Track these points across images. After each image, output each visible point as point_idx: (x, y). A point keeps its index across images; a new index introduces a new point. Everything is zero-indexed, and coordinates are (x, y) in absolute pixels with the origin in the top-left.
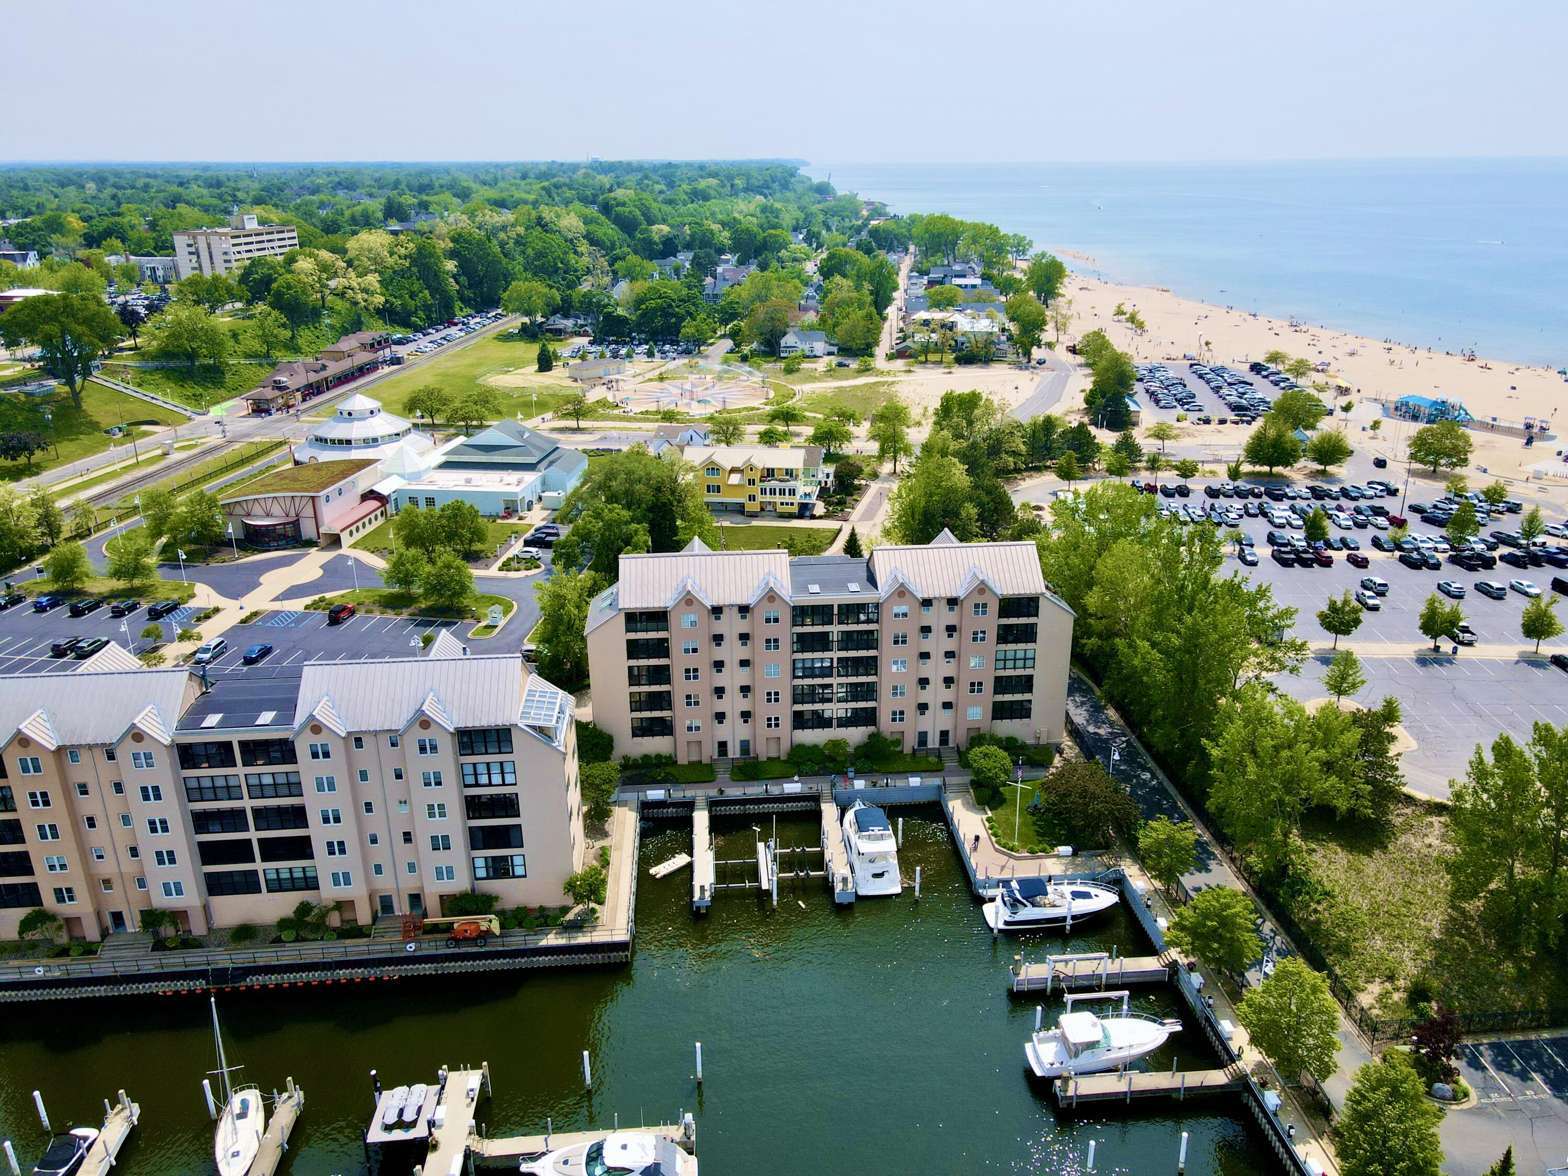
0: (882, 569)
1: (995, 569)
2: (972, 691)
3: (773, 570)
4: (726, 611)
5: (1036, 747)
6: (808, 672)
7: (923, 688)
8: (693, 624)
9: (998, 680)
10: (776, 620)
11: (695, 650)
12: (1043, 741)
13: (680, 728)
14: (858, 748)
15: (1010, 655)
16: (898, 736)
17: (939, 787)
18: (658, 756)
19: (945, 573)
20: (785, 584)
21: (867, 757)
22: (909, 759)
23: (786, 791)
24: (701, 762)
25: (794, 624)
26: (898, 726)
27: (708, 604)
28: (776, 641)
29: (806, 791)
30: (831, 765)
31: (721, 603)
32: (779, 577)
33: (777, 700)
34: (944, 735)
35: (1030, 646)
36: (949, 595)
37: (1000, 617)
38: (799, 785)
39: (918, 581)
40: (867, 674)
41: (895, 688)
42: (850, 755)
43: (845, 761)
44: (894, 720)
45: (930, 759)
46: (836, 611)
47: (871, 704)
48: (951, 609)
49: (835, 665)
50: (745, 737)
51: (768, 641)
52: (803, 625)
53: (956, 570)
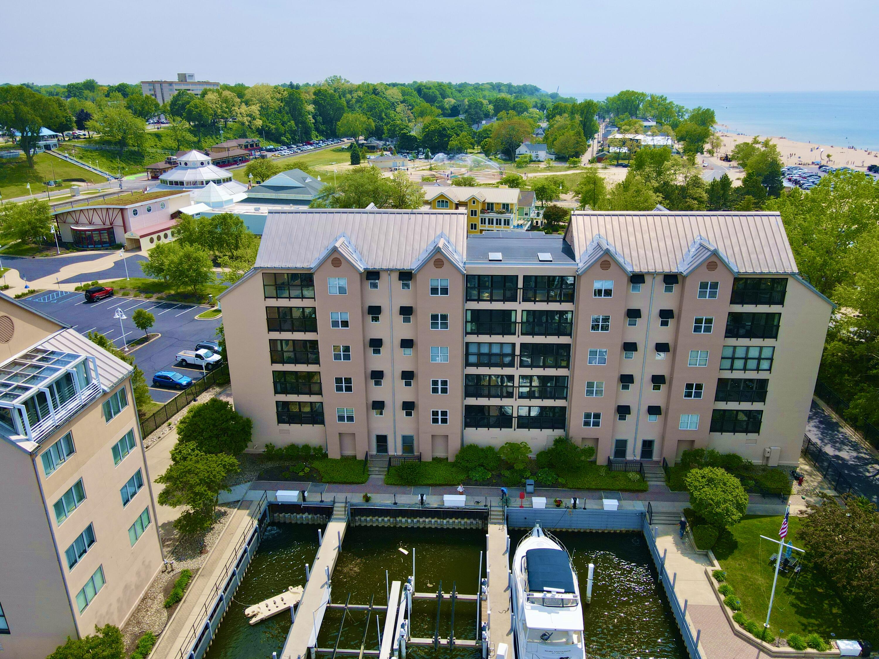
0: (582, 236)
1: (727, 242)
2: (689, 395)
3: (446, 232)
4: (384, 276)
5: (765, 468)
6: (485, 360)
7: (626, 387)
8: (342, 290)
9: (721, 382)
10: (445, 291)
11: (345, 324)
12: (773, 463)
13: (330, 415)
14: (542, 454)
15: (740, 353)
16: (590, 444)
17: (642, 515)
18: (306, 447)
19: (662, 244)
20: (460, 249)
21: (551, 466)
22: (603, 473)
23: (447, 504)
24: (355, 457)
25: (468, 298)
26: (591, 431)
27: (361, 267)
28: (444, 317)
29: (472, 505)
30: (507, 473)
31: (377, 267)
32: (453, 240)
33: (444, 391)
34: (648, 445)
35: (769, 342)
36: (667, 270)
37: (732, 302)
38: (463, 498)
39: (627, 251)
40: (557, 366)
41: (590, 385)
42: (531, 461)
43: (524, 470)
44: (587, 424)
45: (631, 475)
46: (520, 285)
47: (559, 403)
48: (668, 289)
49: (518, 352)
50: (408, 432)
51: (434, 317)
52: (479, 300)
53: (676, 242)
